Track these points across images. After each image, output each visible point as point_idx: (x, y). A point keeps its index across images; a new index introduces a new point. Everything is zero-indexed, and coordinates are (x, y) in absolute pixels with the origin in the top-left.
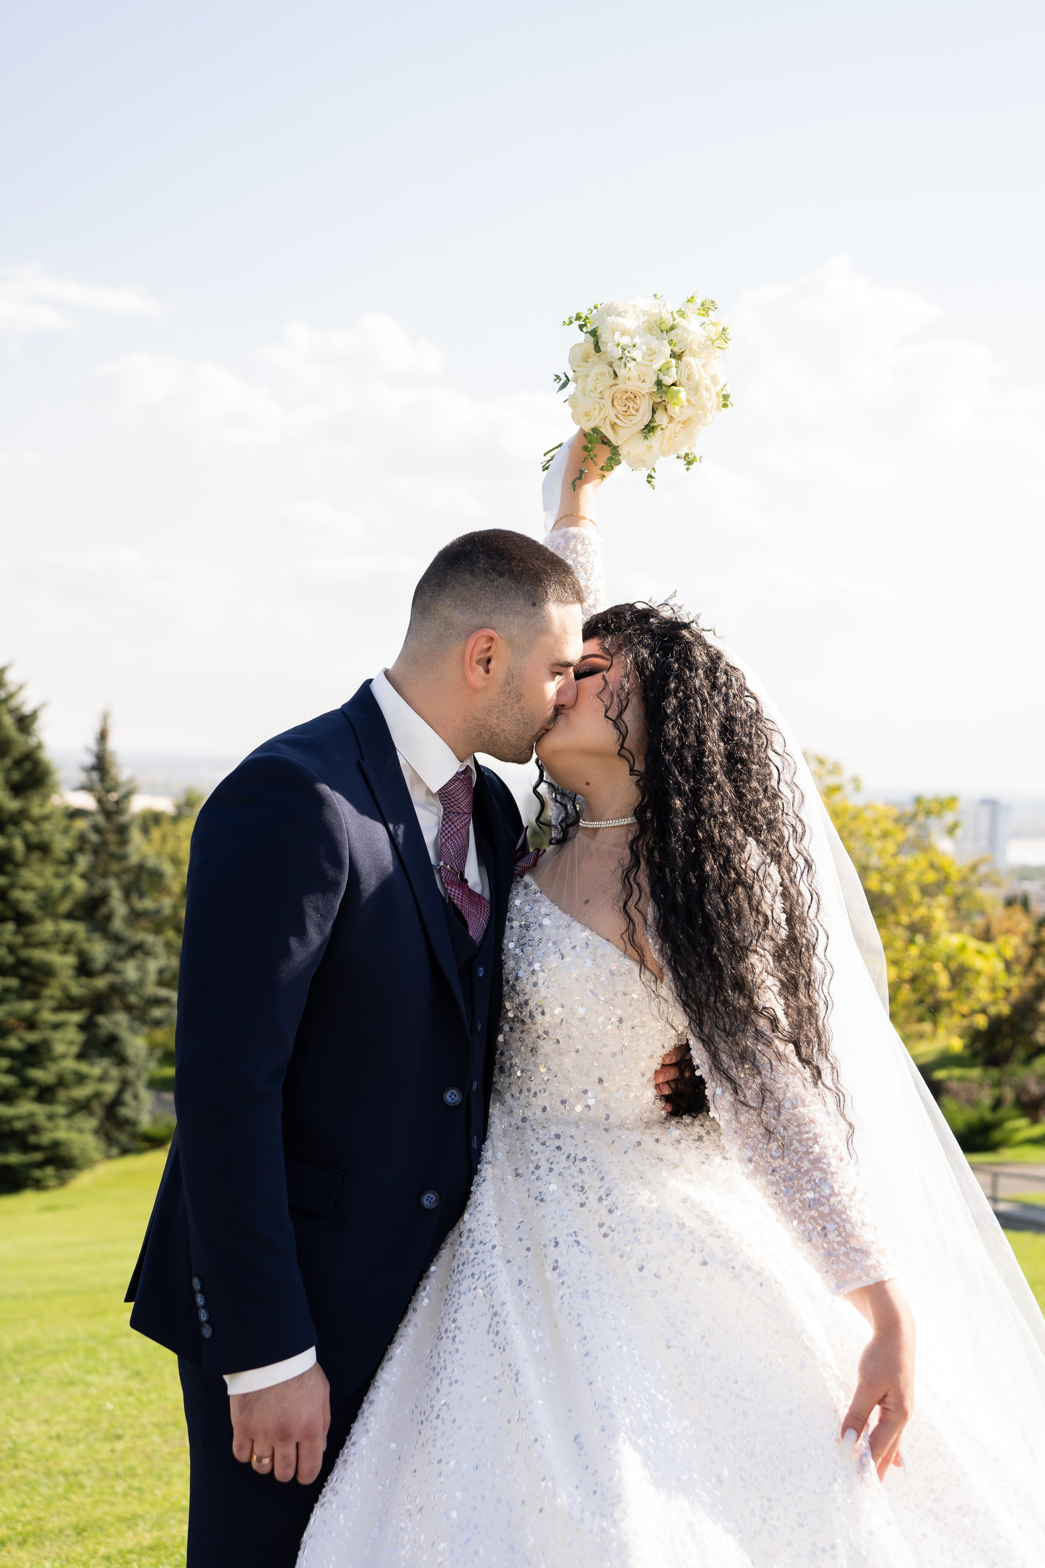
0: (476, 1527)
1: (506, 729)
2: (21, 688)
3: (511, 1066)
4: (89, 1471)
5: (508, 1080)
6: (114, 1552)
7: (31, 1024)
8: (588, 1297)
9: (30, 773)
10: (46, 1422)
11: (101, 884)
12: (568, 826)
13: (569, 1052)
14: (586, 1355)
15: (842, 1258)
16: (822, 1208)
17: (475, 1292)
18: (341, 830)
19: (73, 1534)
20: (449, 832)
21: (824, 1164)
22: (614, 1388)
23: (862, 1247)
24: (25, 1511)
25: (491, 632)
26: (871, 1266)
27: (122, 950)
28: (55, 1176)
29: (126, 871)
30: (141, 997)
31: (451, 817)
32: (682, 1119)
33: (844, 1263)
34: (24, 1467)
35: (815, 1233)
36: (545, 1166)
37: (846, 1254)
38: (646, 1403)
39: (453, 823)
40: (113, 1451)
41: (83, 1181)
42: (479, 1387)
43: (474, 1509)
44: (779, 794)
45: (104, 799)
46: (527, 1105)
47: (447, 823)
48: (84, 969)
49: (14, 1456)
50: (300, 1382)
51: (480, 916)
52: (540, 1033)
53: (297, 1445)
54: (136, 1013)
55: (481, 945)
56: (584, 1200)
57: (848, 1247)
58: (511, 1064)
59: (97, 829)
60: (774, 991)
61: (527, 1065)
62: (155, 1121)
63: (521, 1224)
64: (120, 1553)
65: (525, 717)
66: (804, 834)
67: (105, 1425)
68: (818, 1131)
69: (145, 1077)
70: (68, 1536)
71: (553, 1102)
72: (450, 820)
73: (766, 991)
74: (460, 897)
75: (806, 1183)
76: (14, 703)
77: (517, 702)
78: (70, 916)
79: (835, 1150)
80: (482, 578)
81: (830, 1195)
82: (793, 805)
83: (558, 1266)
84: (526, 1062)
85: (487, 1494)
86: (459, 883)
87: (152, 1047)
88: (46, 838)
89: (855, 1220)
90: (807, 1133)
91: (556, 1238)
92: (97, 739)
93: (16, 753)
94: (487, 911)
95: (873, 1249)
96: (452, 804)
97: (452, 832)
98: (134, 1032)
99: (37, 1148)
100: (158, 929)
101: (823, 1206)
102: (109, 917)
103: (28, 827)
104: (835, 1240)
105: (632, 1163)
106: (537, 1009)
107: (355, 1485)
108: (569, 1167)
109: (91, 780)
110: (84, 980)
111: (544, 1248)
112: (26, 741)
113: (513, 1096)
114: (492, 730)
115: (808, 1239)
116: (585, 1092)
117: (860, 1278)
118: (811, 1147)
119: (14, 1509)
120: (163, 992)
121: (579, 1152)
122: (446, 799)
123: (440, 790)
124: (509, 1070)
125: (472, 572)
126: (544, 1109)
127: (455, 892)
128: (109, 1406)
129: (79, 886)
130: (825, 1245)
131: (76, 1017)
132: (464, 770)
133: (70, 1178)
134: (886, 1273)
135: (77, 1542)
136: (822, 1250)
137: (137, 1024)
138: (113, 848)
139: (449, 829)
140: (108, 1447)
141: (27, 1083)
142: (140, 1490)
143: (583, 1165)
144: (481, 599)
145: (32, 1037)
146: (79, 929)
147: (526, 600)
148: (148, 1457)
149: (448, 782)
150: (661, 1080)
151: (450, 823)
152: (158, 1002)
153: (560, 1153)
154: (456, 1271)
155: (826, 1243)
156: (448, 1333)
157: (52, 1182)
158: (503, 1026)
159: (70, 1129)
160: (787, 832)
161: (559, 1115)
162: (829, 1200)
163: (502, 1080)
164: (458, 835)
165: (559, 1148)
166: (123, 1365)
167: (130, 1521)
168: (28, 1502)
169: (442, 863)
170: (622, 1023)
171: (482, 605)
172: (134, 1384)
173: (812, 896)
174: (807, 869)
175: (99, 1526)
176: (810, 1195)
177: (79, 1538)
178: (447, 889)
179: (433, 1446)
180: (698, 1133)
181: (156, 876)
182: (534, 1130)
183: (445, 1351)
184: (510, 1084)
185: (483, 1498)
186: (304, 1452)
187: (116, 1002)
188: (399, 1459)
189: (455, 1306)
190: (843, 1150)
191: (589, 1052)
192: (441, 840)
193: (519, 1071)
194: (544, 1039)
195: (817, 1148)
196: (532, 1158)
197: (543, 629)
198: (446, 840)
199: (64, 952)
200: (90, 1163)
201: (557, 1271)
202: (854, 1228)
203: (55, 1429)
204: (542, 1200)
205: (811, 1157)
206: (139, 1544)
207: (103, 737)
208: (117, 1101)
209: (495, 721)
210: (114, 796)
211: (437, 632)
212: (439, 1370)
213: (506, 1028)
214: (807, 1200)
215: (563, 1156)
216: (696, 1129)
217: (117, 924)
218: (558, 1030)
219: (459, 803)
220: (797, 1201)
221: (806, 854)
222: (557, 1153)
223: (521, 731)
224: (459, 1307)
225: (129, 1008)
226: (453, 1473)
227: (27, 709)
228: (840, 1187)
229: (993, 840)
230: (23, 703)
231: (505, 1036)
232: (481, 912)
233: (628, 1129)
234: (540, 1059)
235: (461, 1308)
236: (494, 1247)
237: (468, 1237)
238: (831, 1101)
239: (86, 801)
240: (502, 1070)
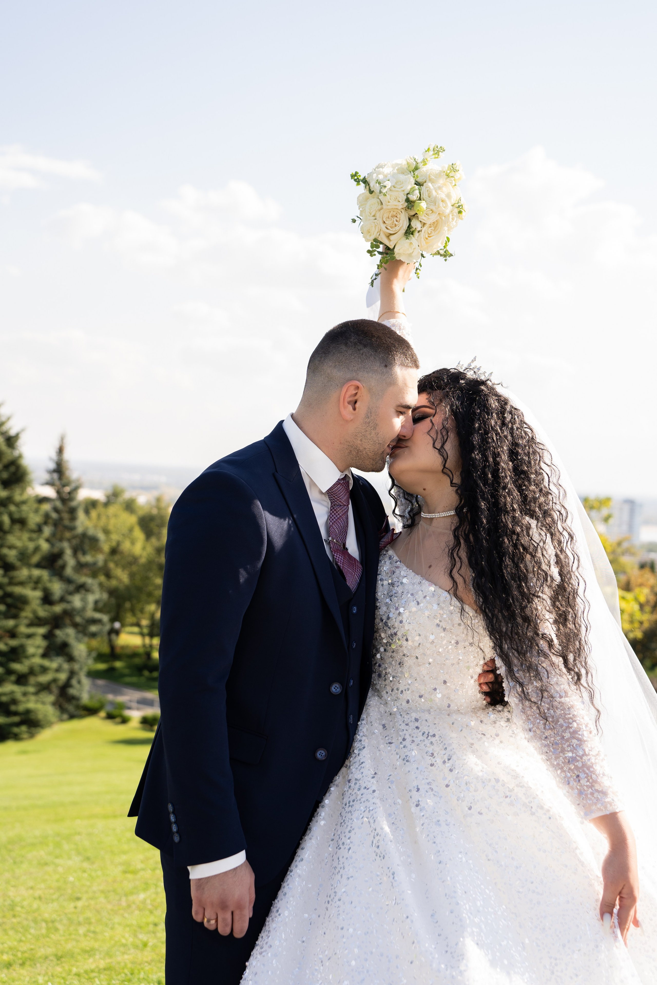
0: (368, 971)
1: (366, 448)
2: (8, 419)
3: (386, 674)
4: (61, 920)
5: (384, 683)
6: (82, 971)
7: (13, 634)
8: (440, 825)
9: (14, 474)
10: (32, 888)
11: (58, 545)
12: (415, 515)
13: (424, 664)
14: (440, 863)
15: (589, 796)
16: (577, 763)
17: (362, 819)
18: (262, 518)
19: (55, 960)
20: (334, 518)
21: (579, 735)
22: (458, 885)
23: (602, 790)
24: (22, 944)
25: (358, 383)
26: (608, 802)
27: (71, 588)
28: (27, 732)
29: (75, 537)
30: (83, 618)
31: (335, 508)
32: (496, 707)
33: (590, 799)
34: (20, 916)
35: (572, 779)
36: (409, 739)
37: (592, 794)
38: (479, 894)
39: (337, 512)
40: (75, 908)
41: (45, 735)
42: (367, 881)
43: (366, 960)
44: (550, 491)
45: (61, 491)
46: (397, 699)
47: (333, 512)
48: (47, 599)
49: (12, 909)
50: (234, 873)
51: (355, 573)
52: (405, 653)
53: (232, 913)
54: (80, 628)
55: (356, 592)
56: (433, 762)
57: (593, 789)
58: (386, 673)
59: (56, 510)
60: (550, 621)
61: (396, 673)
62: (91, 698)
63: (390, 777)
64: (86, 972)
65: (380, 439)
66: (567, 517)
67: (69, 891)
68: (575, 713)
69: (85, 669)
70: (52, 961)
71: (414, 697)
72: (335, 510)
73: (545, 621)
74: (342, 561)
75: (567, 747)
76: (4, 428)
77: (374, 429)
78: (38, 566)
79: (586, 726)
80: (353, 348)
81: (583, 755)
82: (559, 498)
83: (419, 804)
84: (396, 671)
85: (374, 950)
86: (342, 550)
87: (90, 650)
88: (24, 515)
89: (598, 772)
90: (569, 714)
91: (418, 786)
92: (57, 452)
93: (5, 460)
94: (360, 570)
95: (609, 792)
96: (336, 500)
97: (336, 518)
98: (79, 641)
99: (16, 714)
100: (94, 575)
101: (578, 762)
102: (63, 567)
103: (12, 508)
104: (585, 784)
105: (465, 737)
106: (403, 638)
107: (282, 941)
108: (424, 741)
109: (52, 479)
110: (47, 607)
111: (409, 792)
112: (12, 453)
113: (387, 693)
114: (358, 448)
115: (568, 783)
116: (435, 689)
117: (600, 810)
118: (571, 724)
119: (15, 943)
120: (97, 615)
121: (431, 731)
122: (332, 496)
123: (328, 490)
124: (385, 676)
125: (346, 344)
126: (408, 702)
127: (339, 558)
128: (71, 879)
129: (45, 546)
130: (578, 787)
131: (42, 631)
132: (344, 477)
133: (37, 733)
134: (618, 807)
135: (58, 965)
136: (576, 790)
137: (80, 636)
138: (67, 522)
139: (335, 516)
140: (72, 905)
141: (10, 672)
142: (94, 932)
143: (433, 739)
144: (352, 361)
145: (14, 643)
146: (44, 574)
147: (381, 363)
148: (98, 912)
149: (333, 486)
150: (482, 681)
151: (335, 512)
152: (94, 621)
153: (418, 731)
154: (348, 805)
155: (579, 786)
156: (345, 845)
157: (25, 736)
158: (379, 648)
159: (37, 702)
160: (556, 515)
161: (418, 705)
162: (582, 759)
163: (380, 682)
164: (340, 520)
165: (417, 728)
166: (79, 853)
167: (89, 952)
168: (23, 939)
169: (330, 539)
170: (458, 644)
171: (352, 366)
172: (86, 865)
173: (574, 557)
174: (570, 540)
175: (71, 955)
176: (570, 754)
177: (59, 962)
178: (334, 555)
179: (337, 918)
180: (507, 716)
181: (94, 541)
182: (401, 715)
183: (343, 857)
184: (386, 685)
185: (372, 953)
186: (236, 918)
187: (67, 621)
188: (311, 924)
189: (349, 828)
190: (592, 726)
191: (438, 663)
192: (330, 523)
193: (391, 677)
194: (408, 656)
195: (575, 725)
196: (400, 733)
197: (392, 382)
198: (332, 523)
199: (35, 589)
200: (49, 724)
201: (419, 807)
202: (597, 777)
203: (37, 893)
204: (407, 761)
205: (571, 730)
206: (97, 967)
207: (61, 451)
208: (67, 685)
209: (359, 442)
210: (67, 489)
211: (323, 383)
212: (339, 869)
213: (382, 649)
214: (567, 758)
215: (420, 733)
216: (505, 714)
217: (69, 571)
218: (417, 650)
219: (340, 499)
220: (561, 758)
221: (569, 530)
222: (416, 731)
223: (376, 449)
224: (352, 829)
225: (75, 625)
226: (352, 936)
227: (13, 433)
228: (589, 750)
229: (631, 527)
230: (10, 428)
231: (381, 654)
232: (355, 571)
233: (462, 713)
234: (405, 669)
235: (354, 829)
236: (374, 791)
237: (355, 784)
238: (586, 695)
239: (50, 492)
240: (380, 676)
